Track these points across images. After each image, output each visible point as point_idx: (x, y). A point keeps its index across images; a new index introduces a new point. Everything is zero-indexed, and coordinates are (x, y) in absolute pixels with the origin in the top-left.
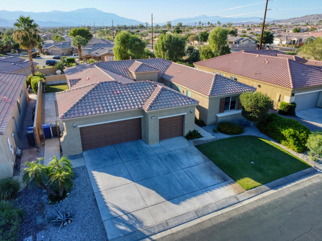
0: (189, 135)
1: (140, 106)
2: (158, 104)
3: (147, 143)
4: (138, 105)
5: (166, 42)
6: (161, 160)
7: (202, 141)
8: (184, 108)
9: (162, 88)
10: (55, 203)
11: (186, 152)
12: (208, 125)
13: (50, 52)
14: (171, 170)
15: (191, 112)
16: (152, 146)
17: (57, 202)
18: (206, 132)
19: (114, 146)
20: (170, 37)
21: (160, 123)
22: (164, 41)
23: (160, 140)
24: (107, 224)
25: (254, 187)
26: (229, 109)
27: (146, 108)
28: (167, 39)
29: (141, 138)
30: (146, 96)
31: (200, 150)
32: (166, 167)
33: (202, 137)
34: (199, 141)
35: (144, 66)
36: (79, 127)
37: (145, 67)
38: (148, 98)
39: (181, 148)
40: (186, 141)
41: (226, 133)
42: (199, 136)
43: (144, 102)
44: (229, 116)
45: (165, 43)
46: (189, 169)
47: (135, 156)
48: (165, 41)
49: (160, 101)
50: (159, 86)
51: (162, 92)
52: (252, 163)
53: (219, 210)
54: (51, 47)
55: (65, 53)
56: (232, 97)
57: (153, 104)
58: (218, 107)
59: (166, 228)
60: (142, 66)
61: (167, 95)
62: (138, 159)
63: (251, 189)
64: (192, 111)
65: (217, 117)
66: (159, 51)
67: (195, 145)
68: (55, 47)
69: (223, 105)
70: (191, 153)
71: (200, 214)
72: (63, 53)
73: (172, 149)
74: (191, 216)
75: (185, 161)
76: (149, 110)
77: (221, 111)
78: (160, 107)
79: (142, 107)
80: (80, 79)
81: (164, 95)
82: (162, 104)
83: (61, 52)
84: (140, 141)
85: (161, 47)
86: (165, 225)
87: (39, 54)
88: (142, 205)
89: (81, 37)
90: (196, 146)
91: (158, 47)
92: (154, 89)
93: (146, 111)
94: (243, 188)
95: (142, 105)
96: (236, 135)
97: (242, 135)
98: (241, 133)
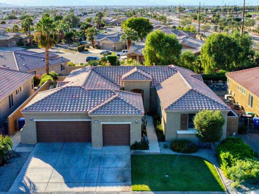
1: (88, 110)
6: (90, 159)
8: (128, 117)
9: (116, 96)
11: (118, 157)
13: (101, 45)
15: (136, 122)
19: (64, 143)
22: (211, 43)
23: (103, 145)
31: (131, 159)
32: (89, 164)
33: (148, 149)
34: (140, 152)
35: (137, 74)
40: (129, 150)
45: (212, 45)
46: (105, 169)
49: (106, 108)
51: (114, 101)
52: (167, 176)
54: (103, 39)
55: (118, 48)
58: (179, 123)
60: (135, 74)
61: (117, 103)
62: (73, 155)
63: (137, 191)
68: (107, 40)
69: (185, 122)
70: (121, 159)
72: (115, 48)
73: (108, 153)
75: (109, 163)
76: (91, 114)
77: (183, 128)
80: (68, 82)
82: (109, 110)
83: (113, 46)
84: (89, 143)
87: (88, 47)
88: (46, 181)
89: (133, 30)
92: (111, 97)
93: (89, 115)
95: (90, 110)
96: (183, 153)
97: (191, 155)
98: (190, 153)
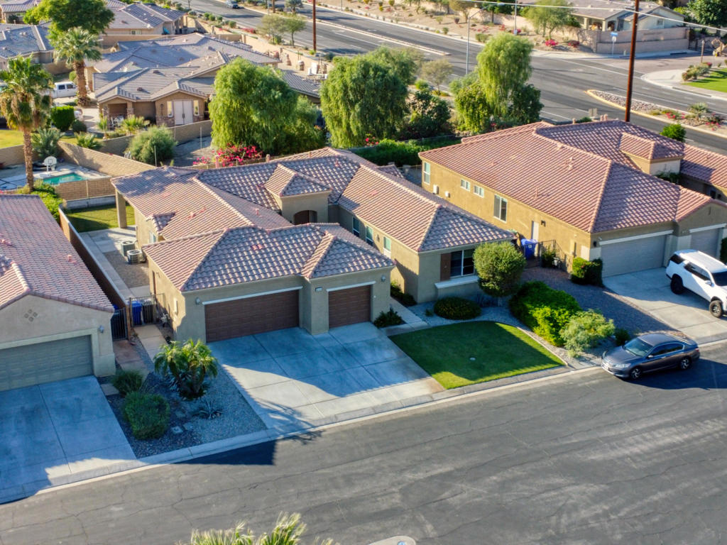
0: (381, 320)
1: (298, 271)
2: (327, 267)
3: (308, 332)
4: (294, 269)
5: (354, 81)
6: (332, 355)
7: (403, 329)
8: (371, 273)
9: (334, 238)
10: (192, 400)
11: (372, 345)
12: (420, 304)
14: (346, 368)
15: (382, 280)
16: (316, 336)
17: (195, 399)
18: (414, 315)
19: (254, 337)
20: (364, 68)
21: (330, 298)
22: (348, 81)
23: (330, 328)
24: (263, 418)
25: (460, 387)
26: (460, 274)
27: (307, 274)
28: (355, 74)
29: (298, 325)
30: (307, 254)
31: (394, 342)
32: (338, 363)
33: (404, 323)
34: (397, 329)
35: (300, 180)
36: (204, 303)
37: (302, 184)
38: (310, 257)
39: (364, 339)
40: (374, 329)
41: (448, 317)
42: (400, 321)
43: (303, 263)
44: (460, 286)
45: (350, 84)
46: (374, 366)
47: (290, 351)
48: (351, 78)
49: (330, 262)
50: (329, 234)
51: (334, 247)
52: (473, 359)
53: (404, 407)
56: (465, 251)
57: (318, 267)
58: (438, 270)
59: (334, 421)
60: (296, 181)
61: (342, 251)
62: (296, 354)
63: (454, 388)
64: (384, 278)
65: (436, 289)
66: (333, 103)
67: (390, 335)
69: (448, 267)
70: (380, 347)
71: (377, 411)
73: (349, 341)
74: (365, 412)
75: (368, 357)
76: (311, 277)
77: (444, 277)
78: (330, 272)
79: (300, 273)
80: (174, 214)
81: (337, 251)
82: (332, 267)
84: (297, 329)
85: (341, 95)
86: (334, 419)
88: (304, 402)
90: (390, 337)
91: (330, 93)
92: (320, 240)
93: (308, 279)
94: (445, 387)
95: (300, 269)
96: (464, 319)
97: (476, 320)
98: (474, 317)
